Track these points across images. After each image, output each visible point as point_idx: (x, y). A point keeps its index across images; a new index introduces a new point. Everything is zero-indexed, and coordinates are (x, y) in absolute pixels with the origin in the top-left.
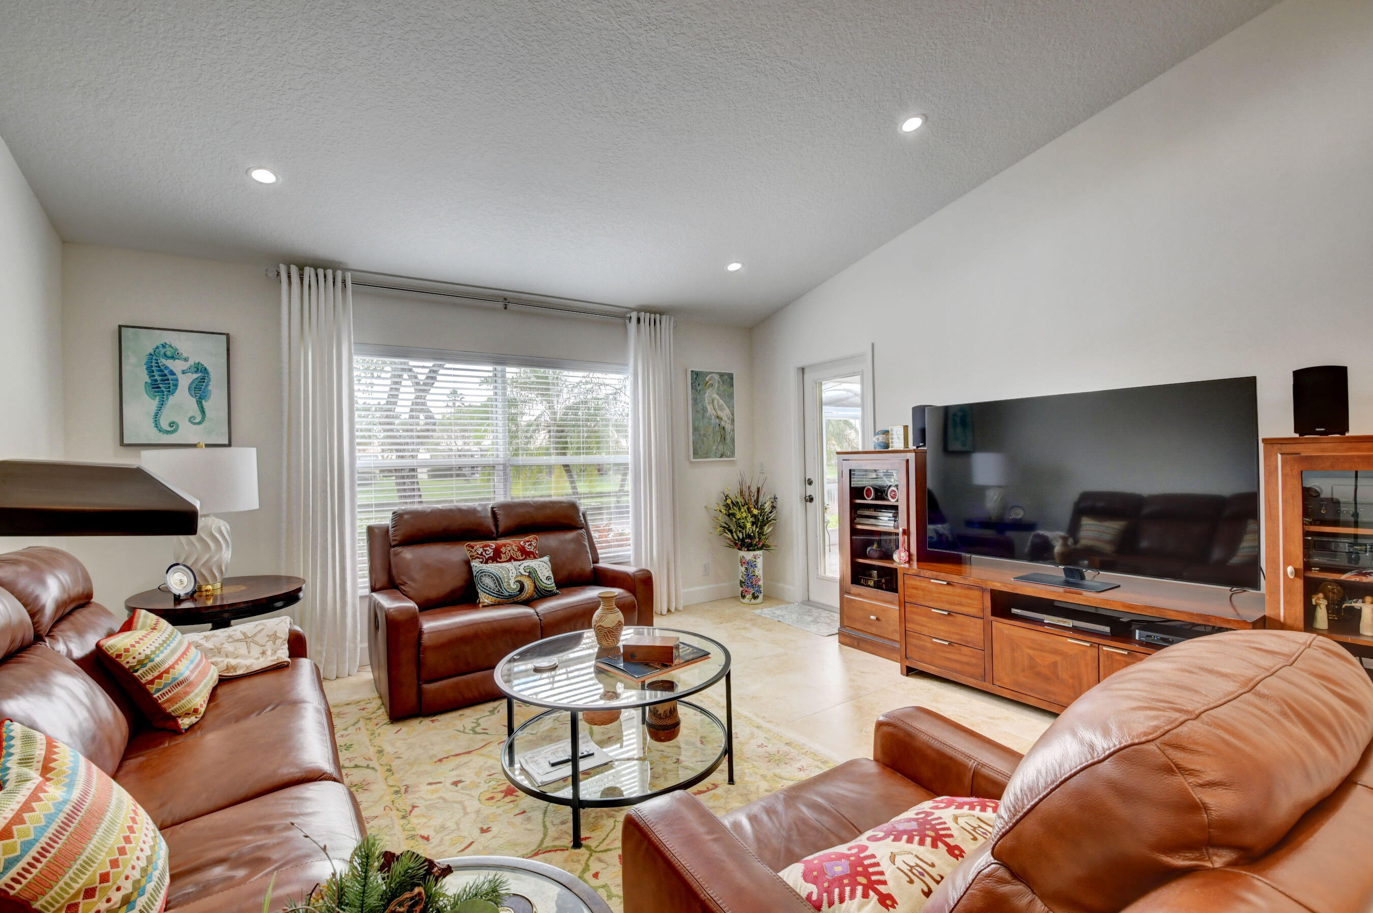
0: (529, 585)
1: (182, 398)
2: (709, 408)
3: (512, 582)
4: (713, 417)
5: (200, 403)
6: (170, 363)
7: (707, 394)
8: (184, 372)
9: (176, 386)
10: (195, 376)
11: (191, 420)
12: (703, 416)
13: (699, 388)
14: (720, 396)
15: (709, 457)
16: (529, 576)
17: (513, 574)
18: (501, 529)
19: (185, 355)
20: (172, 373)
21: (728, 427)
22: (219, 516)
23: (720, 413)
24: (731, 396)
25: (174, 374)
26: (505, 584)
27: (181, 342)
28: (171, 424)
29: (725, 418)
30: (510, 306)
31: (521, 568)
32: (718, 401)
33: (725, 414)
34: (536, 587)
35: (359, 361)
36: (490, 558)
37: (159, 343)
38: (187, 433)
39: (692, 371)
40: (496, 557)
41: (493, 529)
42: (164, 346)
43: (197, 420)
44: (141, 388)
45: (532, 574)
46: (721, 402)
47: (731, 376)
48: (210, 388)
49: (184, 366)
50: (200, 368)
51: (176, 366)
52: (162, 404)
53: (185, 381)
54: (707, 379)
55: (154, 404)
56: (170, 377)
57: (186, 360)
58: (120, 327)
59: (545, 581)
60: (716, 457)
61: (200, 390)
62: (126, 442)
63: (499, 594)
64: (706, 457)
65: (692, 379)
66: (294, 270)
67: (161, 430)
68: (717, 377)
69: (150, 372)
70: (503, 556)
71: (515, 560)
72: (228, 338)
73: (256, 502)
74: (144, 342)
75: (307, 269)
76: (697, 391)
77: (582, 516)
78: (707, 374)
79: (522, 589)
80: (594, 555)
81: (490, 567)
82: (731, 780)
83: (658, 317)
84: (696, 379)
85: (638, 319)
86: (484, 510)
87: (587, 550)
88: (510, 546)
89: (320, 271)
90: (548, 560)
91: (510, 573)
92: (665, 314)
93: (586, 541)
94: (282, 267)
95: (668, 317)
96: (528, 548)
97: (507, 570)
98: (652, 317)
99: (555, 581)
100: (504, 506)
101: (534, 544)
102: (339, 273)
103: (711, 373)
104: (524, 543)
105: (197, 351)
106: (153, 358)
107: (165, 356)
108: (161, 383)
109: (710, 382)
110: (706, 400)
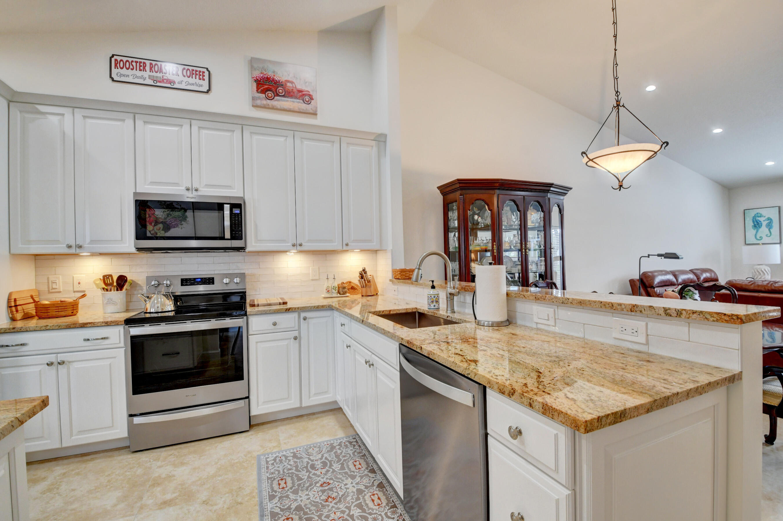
5: (769, 230)
6: (759, 219)
8: (764, 221)
9: (761, 225)
10: (768, 221)
11: (767, 235)
19: (764, 215)
20: (760, 222)
22: (767, 265)
28: (760, 237)
37: (756, 213)
38: (766, 240)
42: (757, 214)
43: (769, 236)
48: (773, 225)
49: (764, 219)
50: (769, 219)
51: (761, 219)
52: (757, 231)
53: (764, 224)
56: (759, 223)
57: (765, 217)
58: (744, 210)
62: (747, 243)
67: (757, 239)
69: (754, 222)
72: (779, 208)
73: (778, 261)
74: (750, 215)
105: (770, 213)
106: (754, 218)
107: (758, 217)
108: (757, 225)
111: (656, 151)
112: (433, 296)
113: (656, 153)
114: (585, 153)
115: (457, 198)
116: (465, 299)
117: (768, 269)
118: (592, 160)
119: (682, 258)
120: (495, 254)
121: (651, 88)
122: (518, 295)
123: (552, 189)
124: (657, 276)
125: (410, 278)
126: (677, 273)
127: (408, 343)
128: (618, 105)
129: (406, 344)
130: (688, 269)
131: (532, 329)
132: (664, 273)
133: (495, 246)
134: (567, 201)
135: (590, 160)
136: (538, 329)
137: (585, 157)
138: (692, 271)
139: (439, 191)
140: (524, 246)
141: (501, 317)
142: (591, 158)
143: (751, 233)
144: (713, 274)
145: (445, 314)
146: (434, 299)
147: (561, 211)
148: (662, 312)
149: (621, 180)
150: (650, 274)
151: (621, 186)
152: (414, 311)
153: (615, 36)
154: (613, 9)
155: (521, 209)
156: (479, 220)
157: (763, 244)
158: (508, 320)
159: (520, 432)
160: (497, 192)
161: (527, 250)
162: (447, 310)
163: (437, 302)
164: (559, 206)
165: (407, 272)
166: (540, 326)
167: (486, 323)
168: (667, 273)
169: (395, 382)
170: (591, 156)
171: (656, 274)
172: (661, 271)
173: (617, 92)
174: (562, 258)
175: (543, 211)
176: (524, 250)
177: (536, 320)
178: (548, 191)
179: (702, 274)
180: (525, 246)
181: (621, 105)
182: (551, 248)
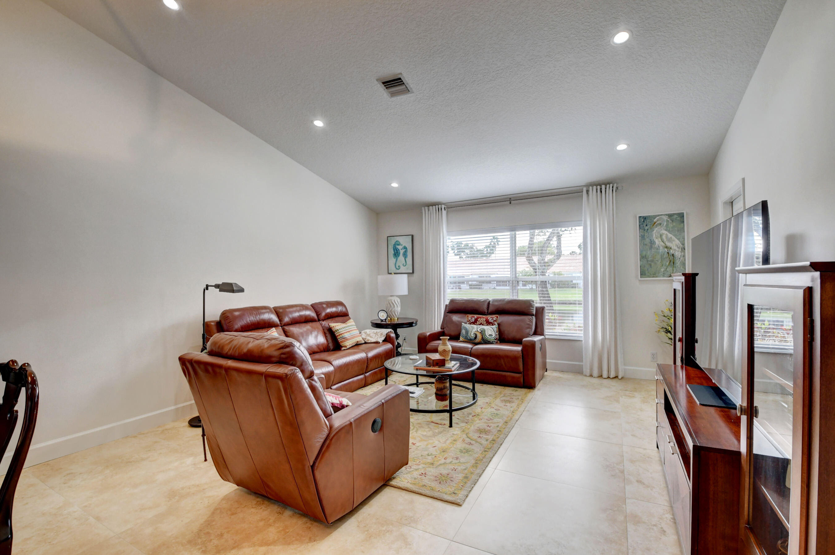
0: (479, 337)
1: (401, 257)
2: (658, 242)
3: (472, 333)
4: (661, 248)
5: (405, 259)
6: (398, 247)
7: (655, 231)
8: (401, 249)
9: (400, 254)
10: (404, 250)
12: (651, 247)
13: (646, 228)
14: (669, 231)
15: (657, 277)
16: (481, 333)
17: (474, 331)
18: (490, 311)
19: (402, 244)
21: (678, 254)
22: (398, 296)
23: (668, 244)
24: (683, 230)
25: (399, 250)
26: (469, 334)
27: (402, 240)
28: (398, 266)
29: (674, 247)
30: (512, 202)
31: (479, 328)
32: (667, 235)
33: (675, 244)
34: (482, 338)
36: (472, 322)
37: (395, 240)
38: (403, 269)
39: (640, 217)
40: (475, 323)
41: (486, 311)
42: (397, 241)
43: (404, 265)
44: (392, 255)
45: (482, 332)
46: (670, 235)
47: (681, 215)
48: (408, 254)
49: (402, 247)
50: (405, 248)
51: (399, 247)
52: (397, 260)
54: (655, 220)
55: (395, 260)
56: (398, 251)
57: (402, 245)
58: (388, 237)
59: (488, 336)
60: (664, 276)
61: (405, 255)
62: (389, 272)
63: (466, 338)
64: (653, 277)
65: (639, 223)
66: (426, 208)
67: (396, 268)
68: (665, 218)
69: (394, 250)
70: (478, 322)
71: (483, 325)
72: (412, 236)
73: (406, 292)
74: (393, 241)
75: (430, 207)
76: (645, 230)
77: (535, 309)
78: (655, 217)
79: (476, 338)
80: (539, 331)
81: (468, 326)
82: (451, 426)
83: (603, 187)
84: (644, 221)
85: (588, 191)
86: (485, 301)
87: (530, 327)
88: (483, 318)
89: (434, 207)
90: (495, 327)
91: (473, 330)
92: (609, 184)
93: (532, 322)
94: (423, 208)
95: (611, 185)
96: (490, 320)
97: (473, 328)
98: (599, 187)
99: (498, 337)
100: (494, 301)
101: (494, 319)
102: (440, 206)
103: (658, 215)
104: (490, 318)
105: (405, 242)
106: (395, 245)
107: (397, 245)
108: (396, 254)
109: (658, 222)
110: (654, 236)
117: (398, 300)
138: (313, 306)
143: (392, 260)
157: (400, 273)
179: (324, 309)
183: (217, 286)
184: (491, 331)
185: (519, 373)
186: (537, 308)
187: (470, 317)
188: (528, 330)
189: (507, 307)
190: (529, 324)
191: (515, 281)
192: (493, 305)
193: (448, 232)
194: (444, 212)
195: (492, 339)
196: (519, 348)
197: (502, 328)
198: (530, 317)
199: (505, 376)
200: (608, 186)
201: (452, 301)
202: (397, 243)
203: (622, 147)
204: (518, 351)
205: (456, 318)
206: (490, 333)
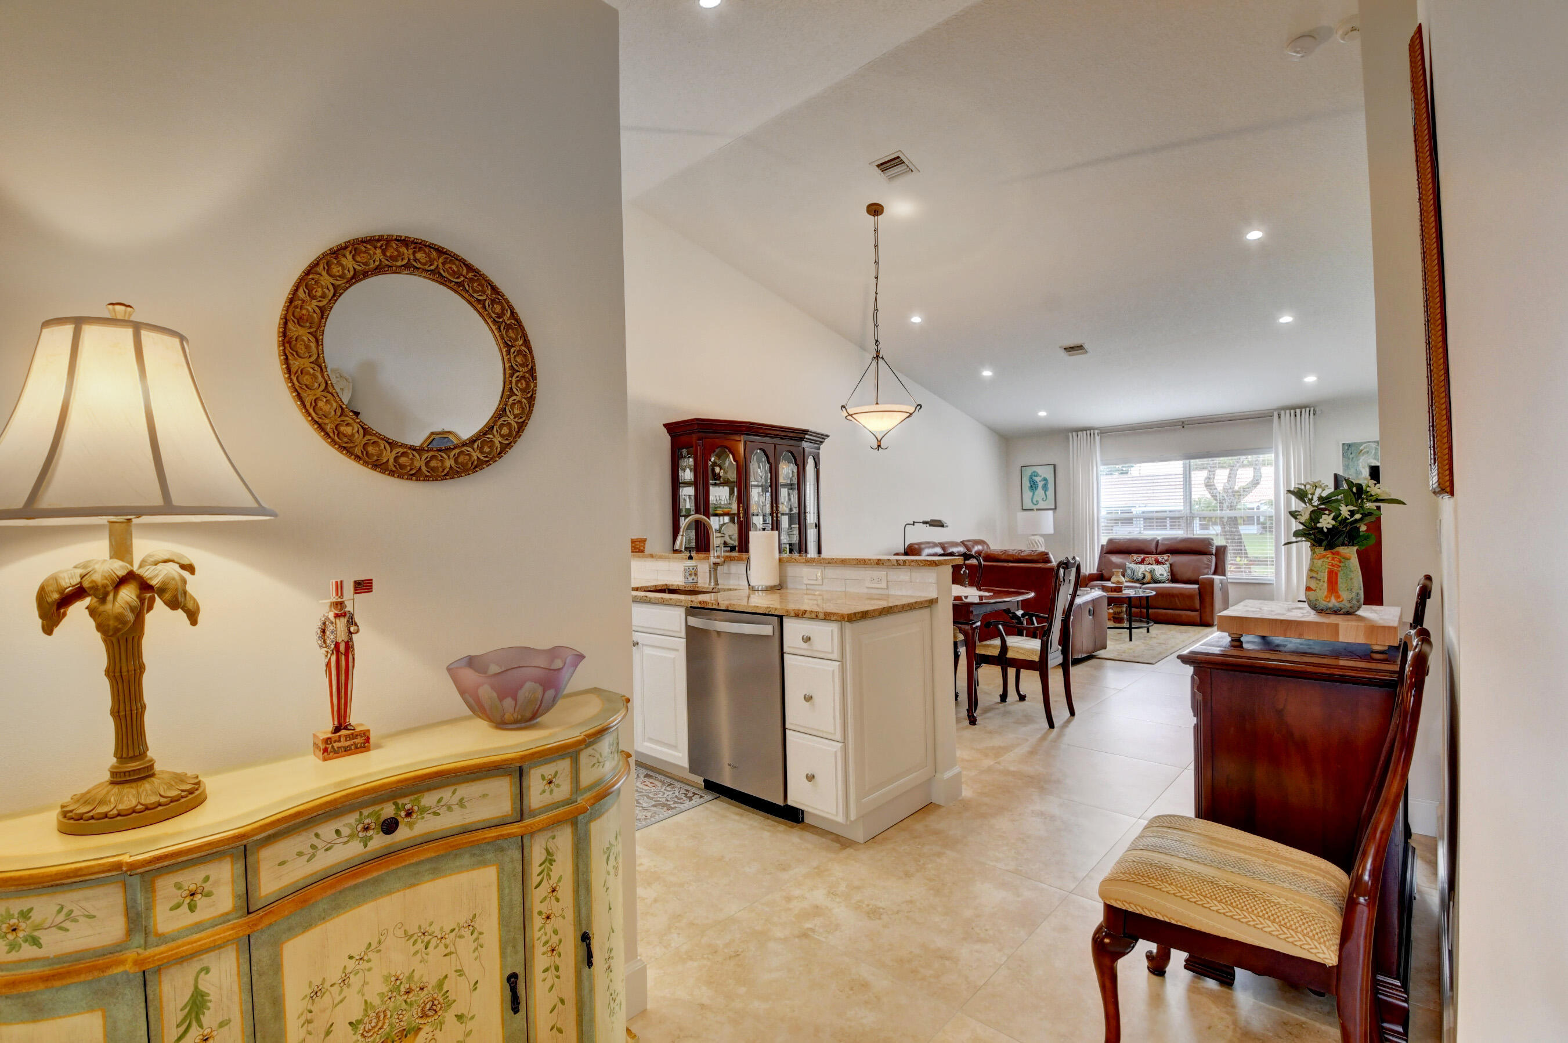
0: (1148, 577)
1: (1040, 491)
3: (1140, 573)
5: (1045, 493)
6: (1035, 478)
7: (1361, 460)
9: (1038, 487)
10: (1043, 482)
11: (1042, 500)
13: (1351, 456)
16: (1149, 572)
18: (1159, 550)
20: (1036, 482)
22: (1040, 534)
26: (1136, 574)
27: (1040, 470)
28: (1037, 501)
30: (1185, 426)
31: (1147, 568)
34: (1152, 577)
35: (1103, 468)
36: (1139, 562)
37: (1032, 471)
39: (1344, 444)
40: (1142, 562)
41: (1155, 551)
42: (1034, 472)
45: (1152, 572)
50: (1045, 479)
51: (1037, 479)
52: (1034, 494)
53: (1040, 484)
54: (1362, 448)
55: (1031, 494)
56: (1036, 484)
58: (1021, 467)
59: (1158, 576)
63: (1132, 578)
65: (1343, 450)
66: (1074, 434)
67: (1033, 504)
68: (1374, 445)
69: (1030, 483)
70: (1145, 562)
71: (1151, 565)
72: (1055, 466)
73: (1051, 531)
74: (1028, 472)
75: (1079, 433)
76: (1349, 459)
77: (1214, 548)
78: (1361, 444)
79: (1144, 578)
80: (1220, 569)
81: (1133, 566)
82: (1131, 640)
83: (1298, 411)
84: (1348, 449)
85: (1279, 416)
86: (1152, 540)
87: (1209, 567)
88: (1151, 558)
89: (1085, 432)
90: (1167, 566)
91: (1142, 569)
92: (1305, 407)
93: (1211, 562)
94: (1070, 434)
95: (1308, 409)
96: (1160, 560)
97: (1140, 568)
98: (1293, 412)
99: (1170, 577)
100: (1164, 539)
101: (1165, 558)
102: (1092, 432)
103: (1365, 443)
104: (1160, 558)
105: (1046, 473)
106: (1031, 477)
107: (1035, 476)
108: (1033, 486)
109: (1365, 450)
110: (1360, 464)
111: (911, 412)
112: (691, 568)
113: (911, 414)
114: (844, 407)
115: (694, 443)
116: (729, 570)
117: (1041, 540)
118: (851, 415)
119: (947, 526)
120: (742, 519)
121: (916, 319)
122: (789, 561)
123: (807, 436)
124: (925, 548)
125: (643, 551)
126: (946, 545)
127: (700, 603)
128: (877, 356)
129: (699, 606)
130: (959, 540)
131: (802, 589)
132: (931, 545)
133: (741, 509)
134: (824, 450)
135: (849, 415)
136: (808, 589)
137: (845, 411)
138: (963, 543)
139: (665, 430)
140: (775, 509)
141: (773, 581)
142: (850, 413)
143: (1028, 494)
144: (985, 547)
145: (707, 586)
146: (693, 571)
147: (816, 464)
148: (895, 563)
149: (879, 439)
150: (916, 546)
151: (879, 446)
152: (663, 588)
153: (877, 278)
154: (875, 246)
155: (772, 460)
156: (721, 474)
157: (1037, 510)
158: (780, 585)
159: (810, 639)
160: (743, 438)
161: (779, 515)
162: (710, 582)
163: (696, 574)
164: (814, 459)
165: (637, 543)
166: (808, 587)
167: (760, 588)
168: (935, 545)
169: (677, 650)
170: (851, 411)
171: (923, 546)
172: (929, 543)
173: (877, 341)
174: (818, 526)
175: (796, 464)
176: (775, 515)
177: (807, 581)
178: (802, 439)
179: (973, 547)
180: (777, 509)
181: (881, 356)
182: (805, 513)
183: (925, 523)
184: (1162, 571)
185: (1197, 611)
186: (1217, 547)
187: (1135, 556)
188: (1206, 571)
189: (1181, 546)
190: (1207, 564)
191: (1190, 517)
192: (1162, 544)
193: (1102, 460)
194: (1098, 438)
195: (1163, 578)
196: (1196, 586)
197: (1175, 569)
198: (1209, 557)
199: (1180, 616)
200: (1304, 410)
201: (1110, 541)
202: (1035, 474)
203: (1311, 379)
204: (1194, 589)
205: (1116, 559)
206: (1161, 573)
